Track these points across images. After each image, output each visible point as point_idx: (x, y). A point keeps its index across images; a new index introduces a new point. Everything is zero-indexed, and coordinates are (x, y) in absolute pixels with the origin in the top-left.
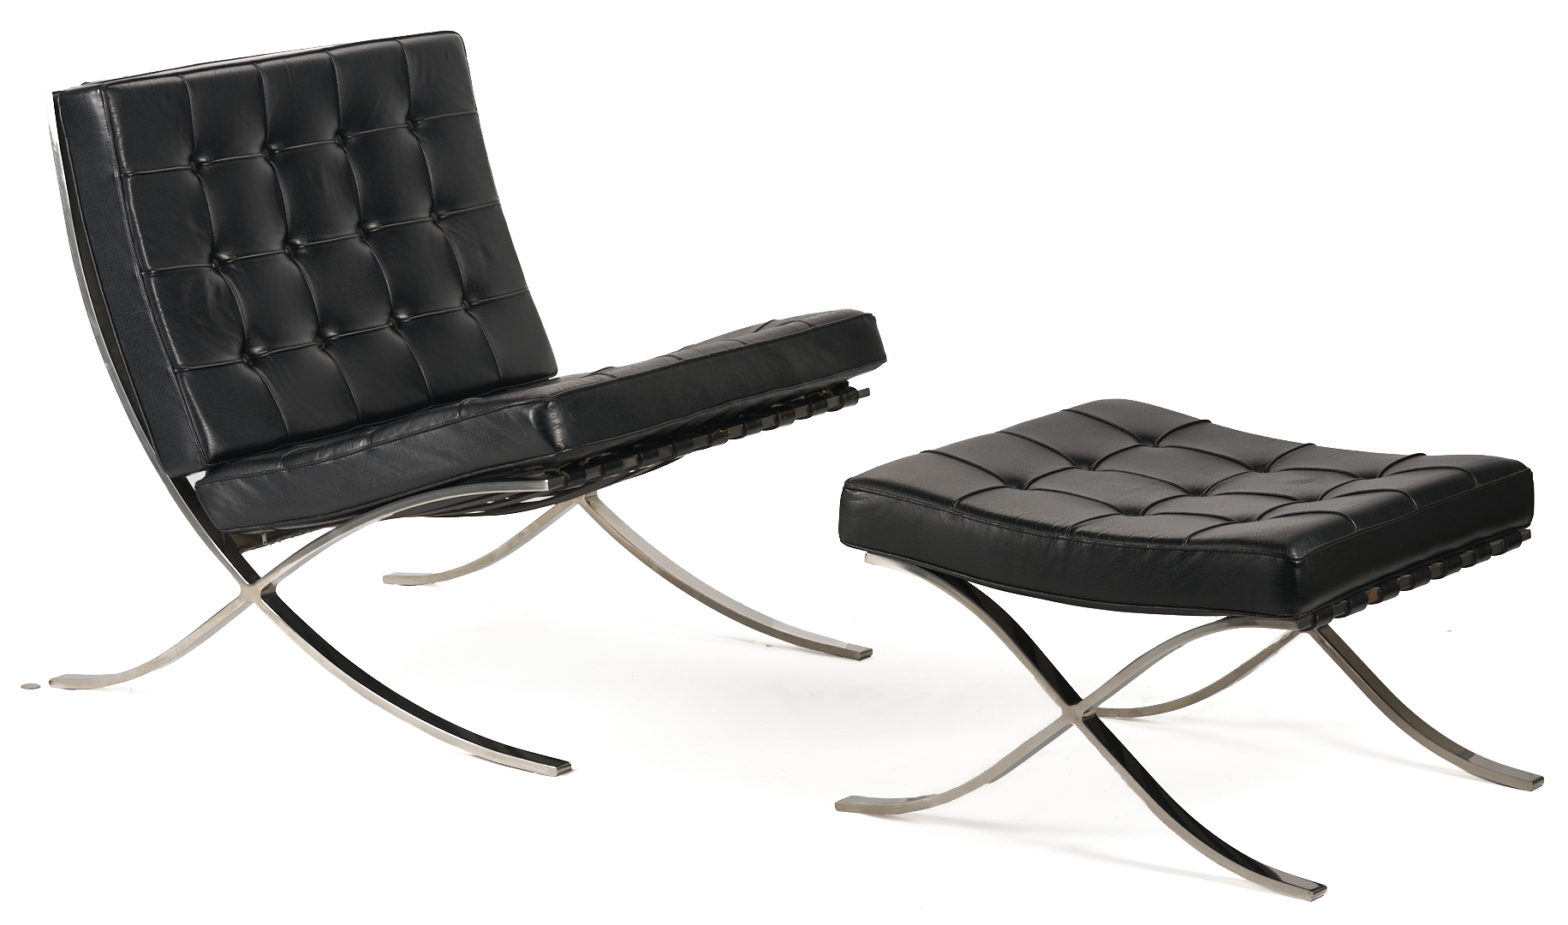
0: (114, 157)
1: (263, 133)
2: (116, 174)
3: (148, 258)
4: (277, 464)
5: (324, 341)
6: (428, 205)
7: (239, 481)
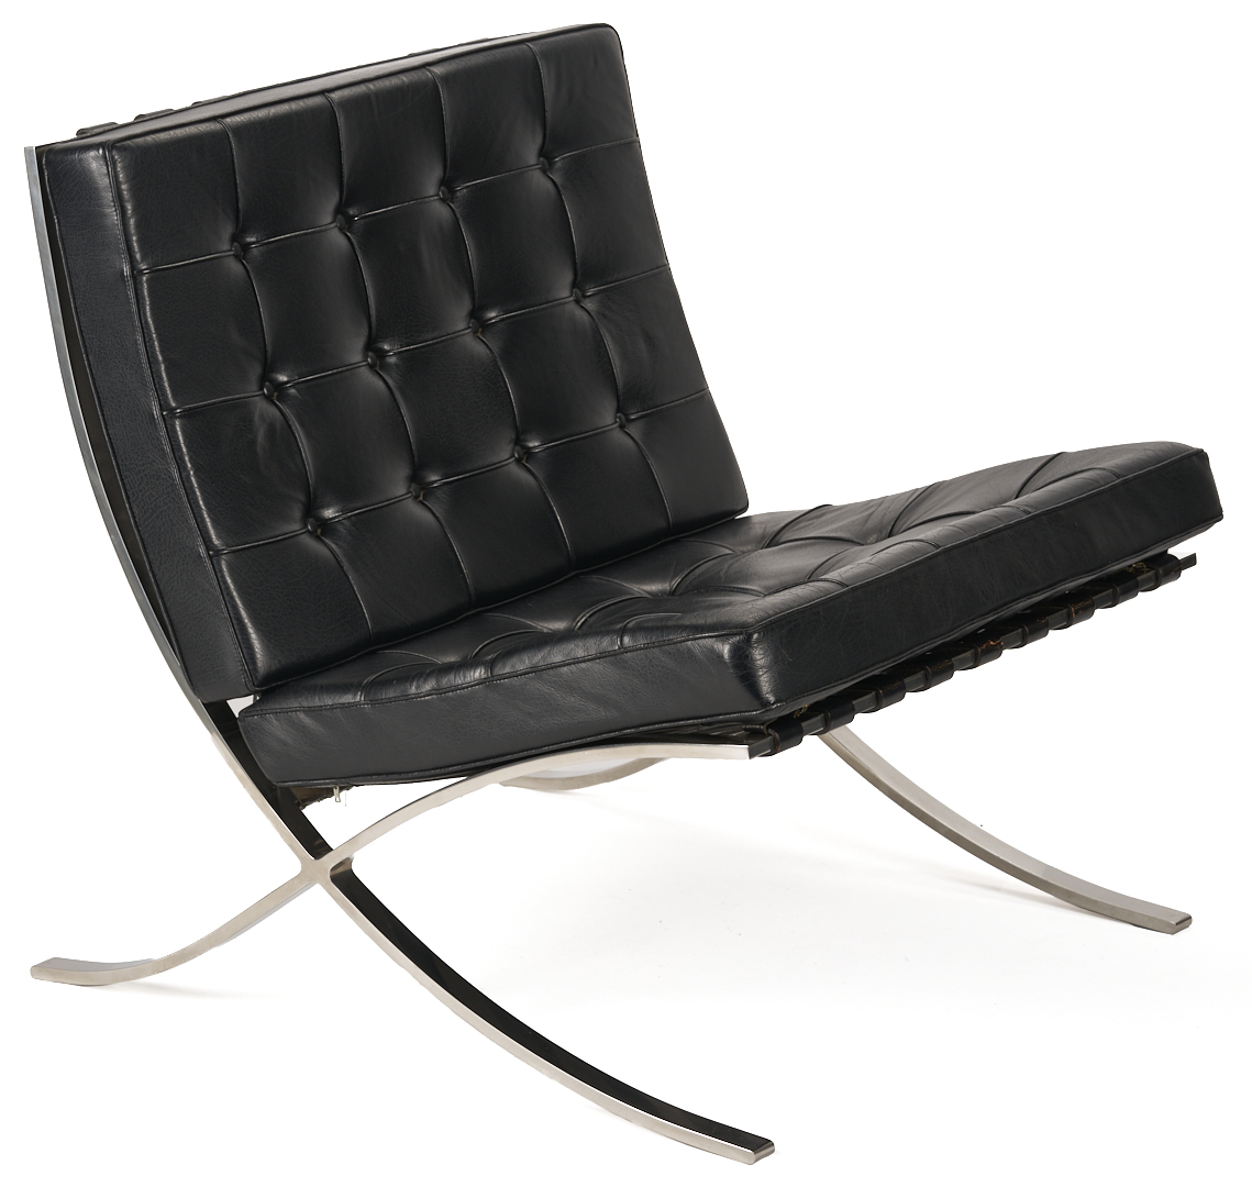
0: (123, 246)
1: (337, 194)
2: (126, 270)
3: (172, 391)
4: (355, 695)
5: (422, 489)
6: (568, 277)
7: (302, 716)
